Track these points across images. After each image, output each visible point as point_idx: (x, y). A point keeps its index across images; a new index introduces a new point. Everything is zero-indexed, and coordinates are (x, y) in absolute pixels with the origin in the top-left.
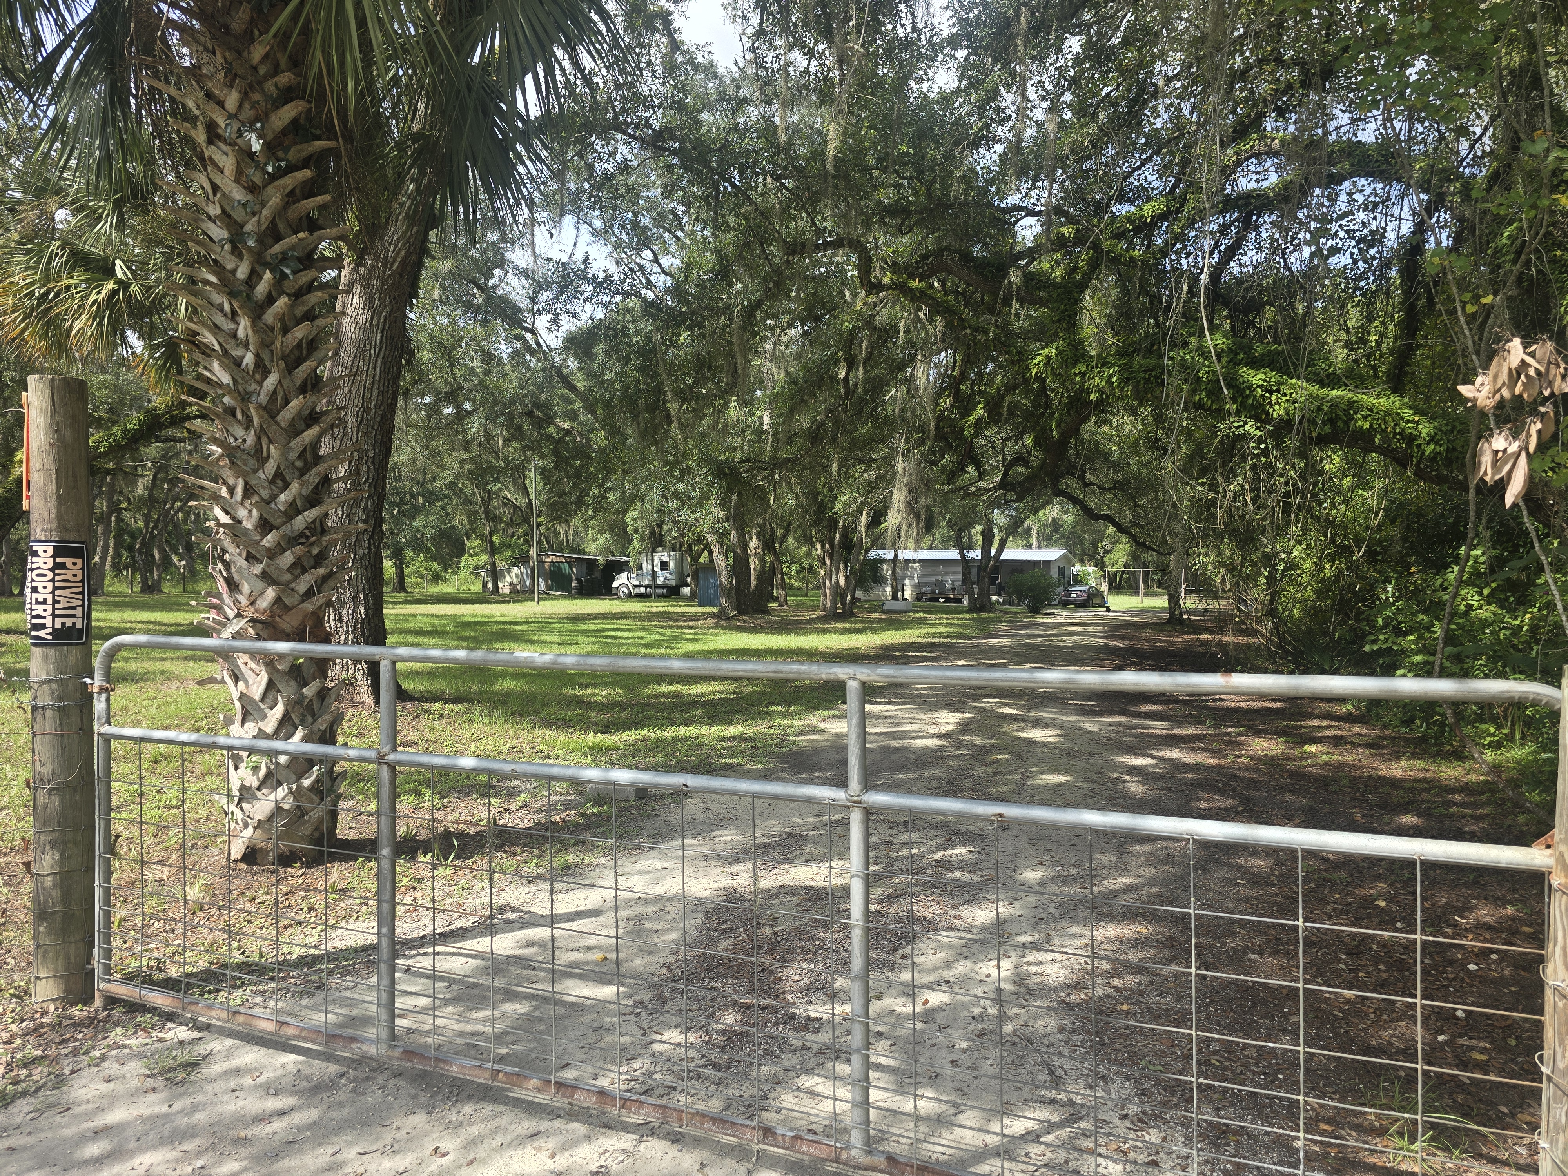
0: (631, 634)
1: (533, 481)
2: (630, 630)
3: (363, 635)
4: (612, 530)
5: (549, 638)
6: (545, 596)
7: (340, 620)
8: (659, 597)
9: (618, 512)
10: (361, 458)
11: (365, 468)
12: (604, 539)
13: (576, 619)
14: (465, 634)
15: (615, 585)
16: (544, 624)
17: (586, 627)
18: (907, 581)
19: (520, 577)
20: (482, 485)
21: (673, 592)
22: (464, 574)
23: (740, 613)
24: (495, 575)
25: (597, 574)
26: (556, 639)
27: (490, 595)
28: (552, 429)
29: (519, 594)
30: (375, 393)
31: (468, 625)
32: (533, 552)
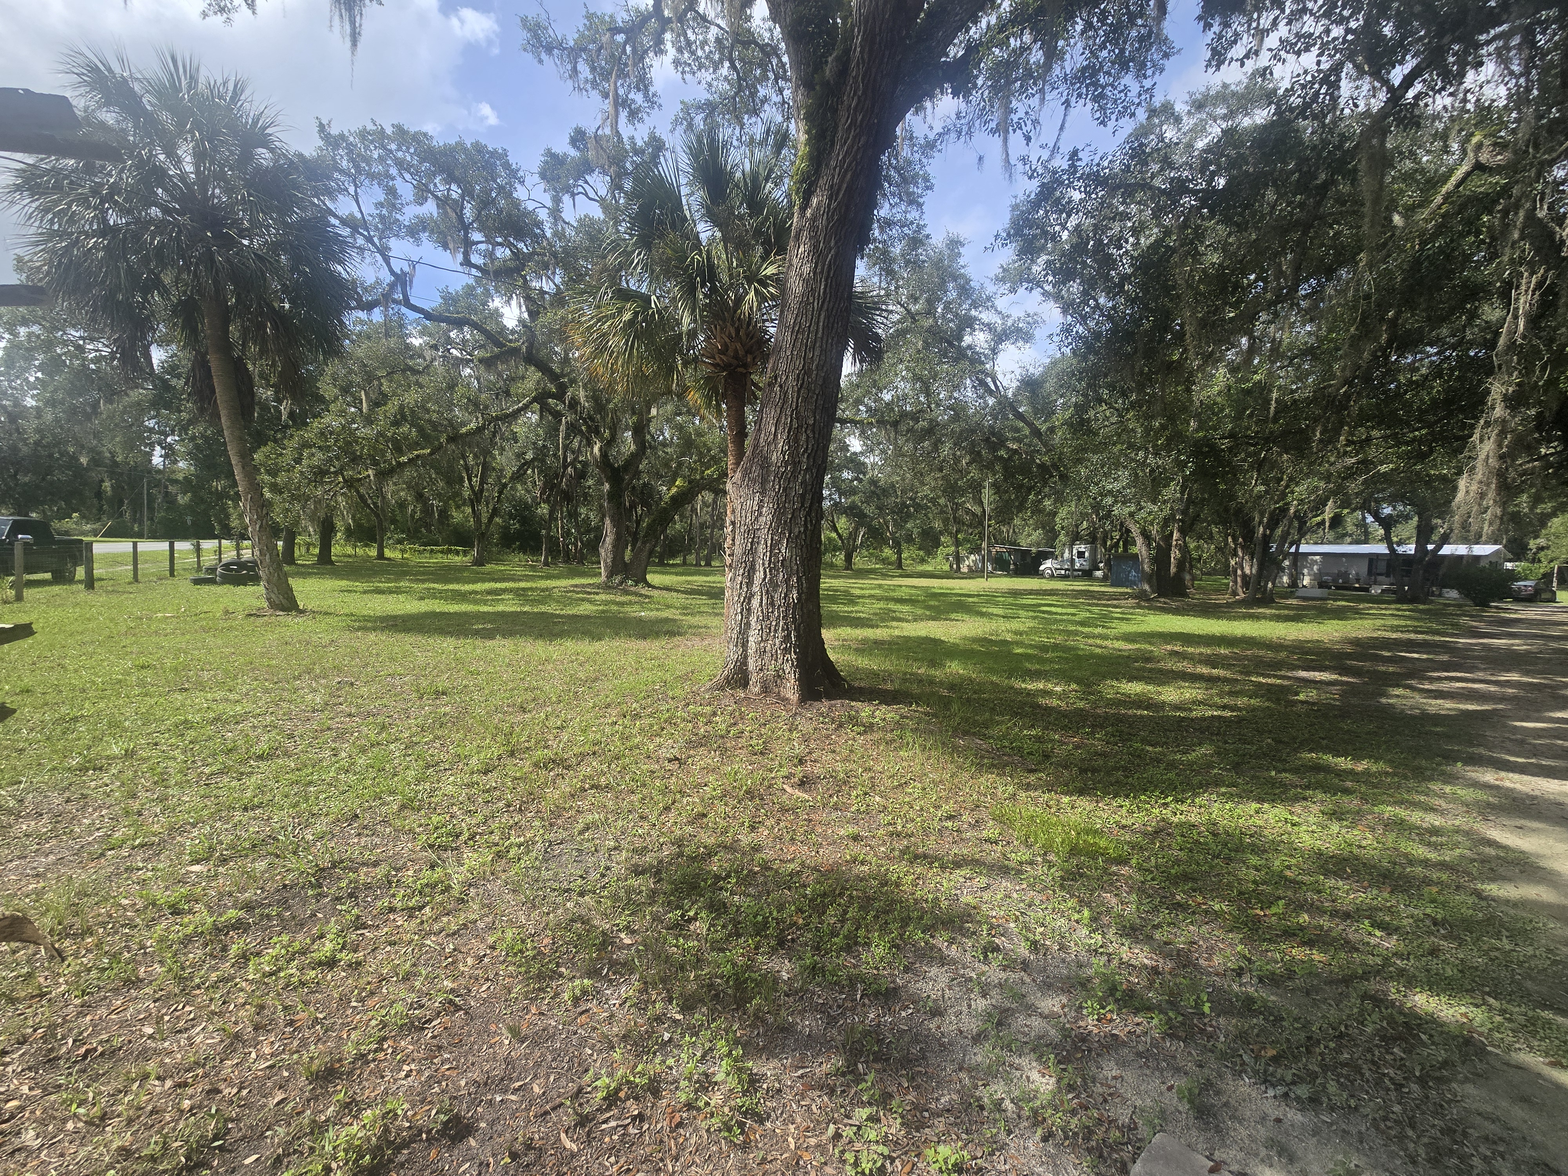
0: (1064, 611)
1: (987, 495)
2: (1062, 606)
3: (794, 622)
4: (1043, 528)
5: (995, 611)
6: (991, 575)
7: (772, 604)
8: (1076, 578)
9: (1049, 514)
10: (800, 426)
11: (804, 437)
12: (1037, 535)
13: (1015, 593)
14: (932, 603)
15: (1042, 568)
16: (990, 598)
17: (1024, 602)
18: (1305, 571)
19: (975, 562)
20: (951, 499)
21: (1087, 574)
22: (940, 557)
23: (1160, 596)
24: (958, 559)
25: (1029, 560)
26: (1000, 612)
27: (954, 573)
28: (1002, 453)
29: (975, 573)
30: (817, 353)
31: (935, 596)
32: (984, 545)
